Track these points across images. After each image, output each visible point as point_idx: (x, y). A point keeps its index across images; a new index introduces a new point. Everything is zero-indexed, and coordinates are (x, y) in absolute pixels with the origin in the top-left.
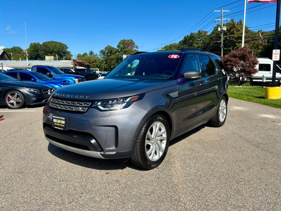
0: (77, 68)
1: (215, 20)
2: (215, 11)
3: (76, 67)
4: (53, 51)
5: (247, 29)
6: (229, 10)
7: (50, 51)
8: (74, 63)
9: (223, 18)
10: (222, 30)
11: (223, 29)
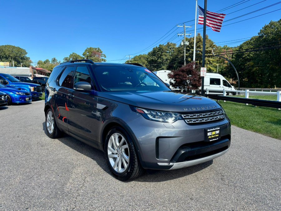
0: (37, 76)
1: (178, 34)
2: (178, 26)
3: (35, 75)
4: (9, 56)
5: (213, 44)
6: (191, 26)
7: (6, 56)
8: (33, 70)
9: (185, 33)
10: (184, 45)
11: (186, 44)
